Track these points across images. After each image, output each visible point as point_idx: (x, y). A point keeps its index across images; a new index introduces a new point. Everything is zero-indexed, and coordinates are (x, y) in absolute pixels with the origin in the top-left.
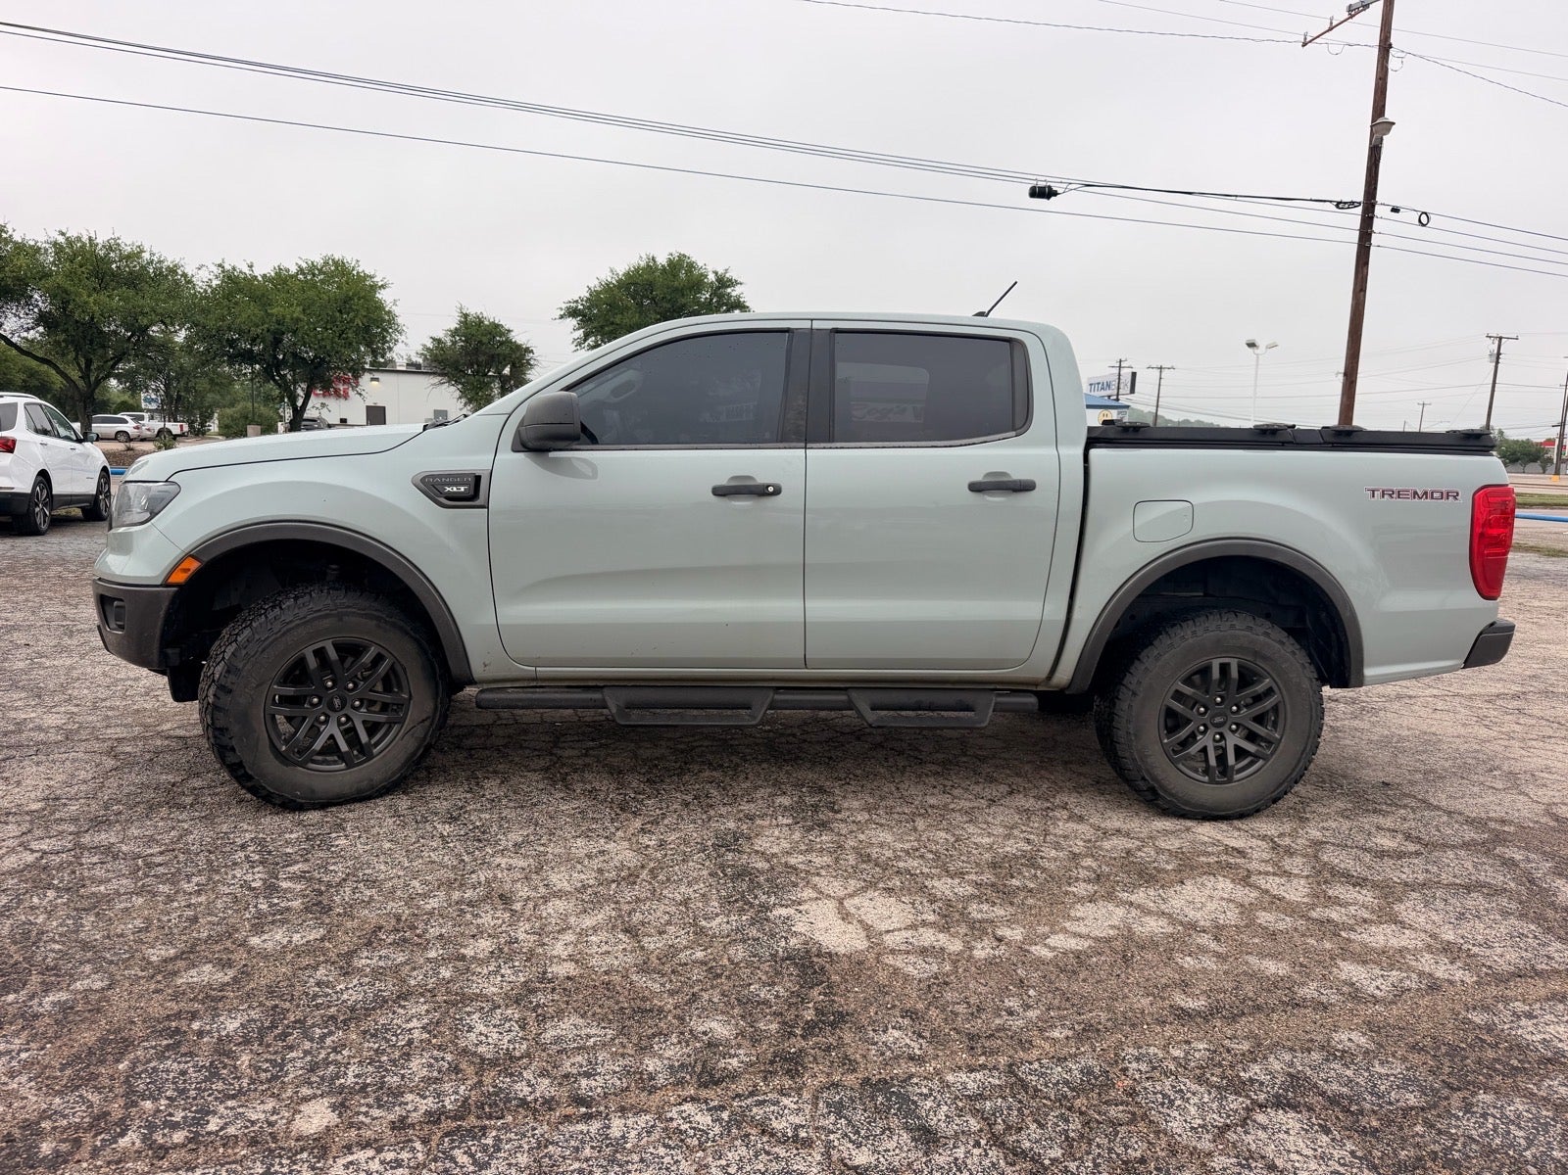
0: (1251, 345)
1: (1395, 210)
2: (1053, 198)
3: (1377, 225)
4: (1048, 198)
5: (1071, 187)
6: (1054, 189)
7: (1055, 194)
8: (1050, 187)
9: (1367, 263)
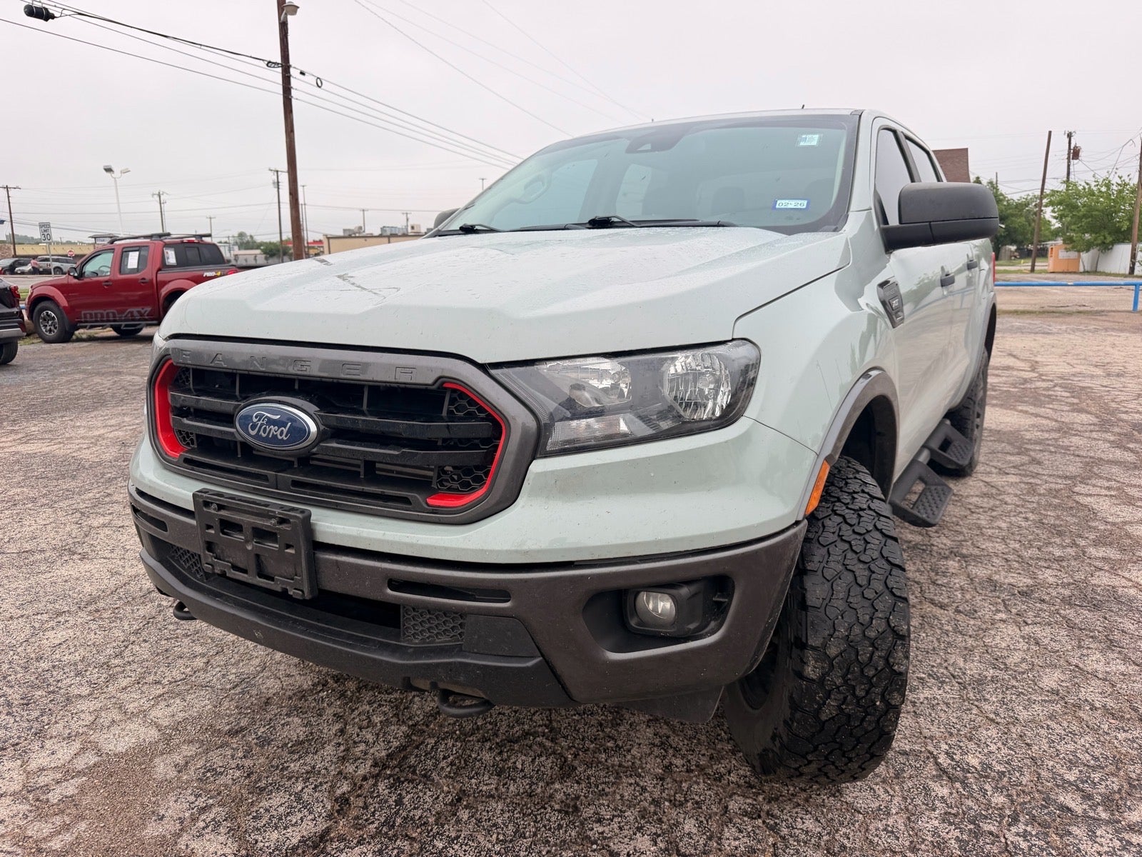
0: (109, 170)
1: (302, 73)
2: (50, 20)
3: (293, 82)
4: (46, 20)
5: (64, 12)
6: (51, 11)
7: (53, 17)
8: (46, 9)
9: (291, 111)
